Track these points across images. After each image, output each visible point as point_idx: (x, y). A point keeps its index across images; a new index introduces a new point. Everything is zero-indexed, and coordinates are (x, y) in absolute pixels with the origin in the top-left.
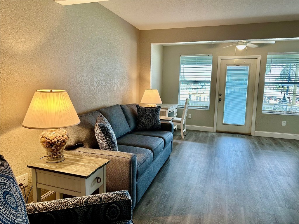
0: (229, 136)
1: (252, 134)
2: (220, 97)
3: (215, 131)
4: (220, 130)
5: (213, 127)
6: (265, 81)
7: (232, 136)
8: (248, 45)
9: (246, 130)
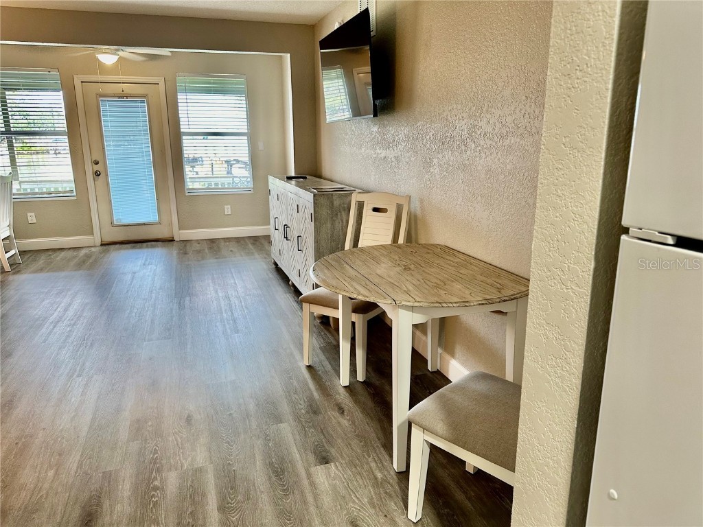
0: (127, 249)
1: (176, 239)
2: (96, 168)
3: (98, 243)
4: (108, 239)
5: (93, 234)
6: (182, 130)
7: (134, 248)
8: (121, 53)
9: (163, 233)
